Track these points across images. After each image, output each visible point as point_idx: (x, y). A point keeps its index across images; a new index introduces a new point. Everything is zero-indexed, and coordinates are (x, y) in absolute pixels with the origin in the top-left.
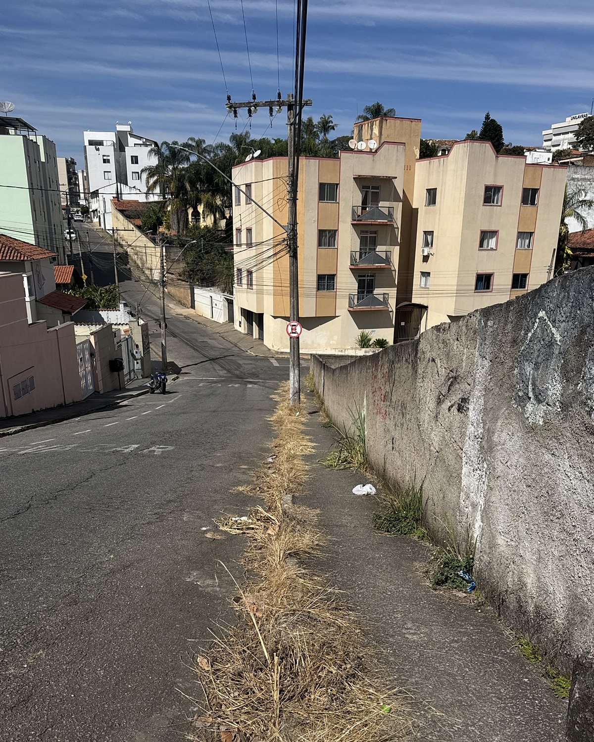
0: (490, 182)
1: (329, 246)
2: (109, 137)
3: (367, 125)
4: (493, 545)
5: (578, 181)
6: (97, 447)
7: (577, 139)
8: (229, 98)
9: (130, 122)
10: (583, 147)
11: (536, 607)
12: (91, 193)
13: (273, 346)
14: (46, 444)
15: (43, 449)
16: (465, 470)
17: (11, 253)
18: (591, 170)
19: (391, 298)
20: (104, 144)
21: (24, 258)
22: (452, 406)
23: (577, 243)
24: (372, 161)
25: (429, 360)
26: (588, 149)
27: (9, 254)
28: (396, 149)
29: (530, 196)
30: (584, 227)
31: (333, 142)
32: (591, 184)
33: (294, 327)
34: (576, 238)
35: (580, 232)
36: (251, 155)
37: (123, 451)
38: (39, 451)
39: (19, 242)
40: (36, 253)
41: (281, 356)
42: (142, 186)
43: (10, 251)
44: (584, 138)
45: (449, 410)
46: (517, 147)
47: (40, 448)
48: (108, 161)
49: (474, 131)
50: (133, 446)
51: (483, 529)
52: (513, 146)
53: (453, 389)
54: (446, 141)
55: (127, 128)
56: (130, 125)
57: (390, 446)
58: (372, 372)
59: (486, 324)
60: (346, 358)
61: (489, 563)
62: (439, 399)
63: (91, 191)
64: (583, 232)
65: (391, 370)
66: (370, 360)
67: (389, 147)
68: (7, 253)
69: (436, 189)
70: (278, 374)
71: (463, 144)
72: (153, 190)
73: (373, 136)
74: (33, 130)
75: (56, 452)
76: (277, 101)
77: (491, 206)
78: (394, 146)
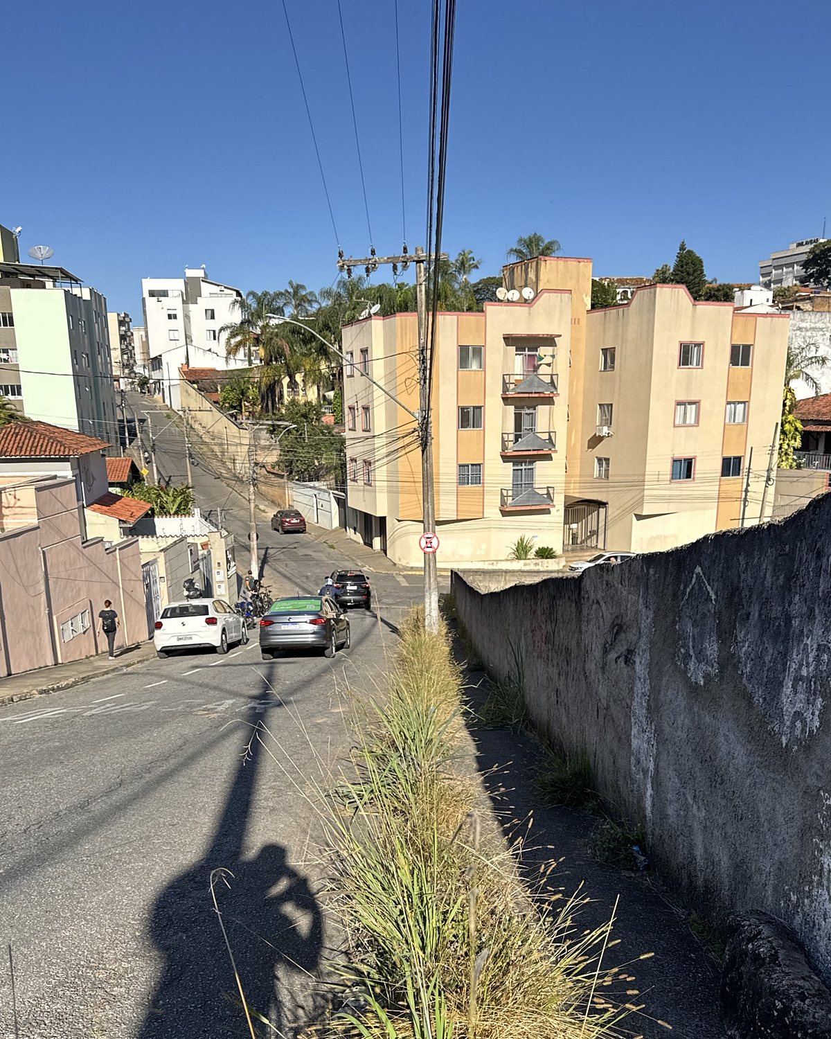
0: (687, 339)
1: (473, 427)
2: (175, 286)
3: (519, 267)
4: (664, 816)
5: (807, 331)
6: (181, 704)
7: (806, 272)
8: (341, 255)
9: (204, 266)
10: (814, 281)
11: (706, 880)
12: (152, 359)
13: (400, 559)
14: (114, 702)
15: (113, 708)
16: (634, 731)
17: (52, 445)
18: (823, 317)
19: (557, 493)
20: (169, 295)
21: (69, 452)
22: (619, 657)
23: (809, 413)
24: (527, 315)
25: (593, 602)
26: (822, 284)
27: (49, 448)
28: (559, 297)
29: (740, 355)
30: (816, 392)
31: (475, 285)
32: (825, 334)
33: (429, 540)
34: (807, 407)
35: (812, 398)
36: (367, 311)
37: (216, 709)
38: (109, 711)
39: (62, 430)
40: (84, 444)
41: (410, 573)
42: (220, 347)
43: (50, 444)
44: (815, 270)
45: (616, 662)
46: (724, 285)
47: (108, 708)
48: (175, 317)
49: (666, 266)
50: (227, 701)
51: (654, 799)
52: (718, 283)
53: (619, 638)
54: (627, 279)
55: (199, 273)
56: (203, 268)
57: (554, 698)
58: (531, 606)
59: (648, 571)
60: (498, 574)
61: (661, 836)
62: (605, 647)
63: (152, 356)
64: (816, 398)
65: (552, 606)
66: (527, 590)
67: (550, 296)
68: (47, 445)
69: (615, 348)
70: (406, 597)
71: (649, 290)
72: (235, 354)
73: (528, 282)
74: (76, 281)
75: (131, 712)
76: (402, 257)
77: (689, 368)
78: (555, 294)
